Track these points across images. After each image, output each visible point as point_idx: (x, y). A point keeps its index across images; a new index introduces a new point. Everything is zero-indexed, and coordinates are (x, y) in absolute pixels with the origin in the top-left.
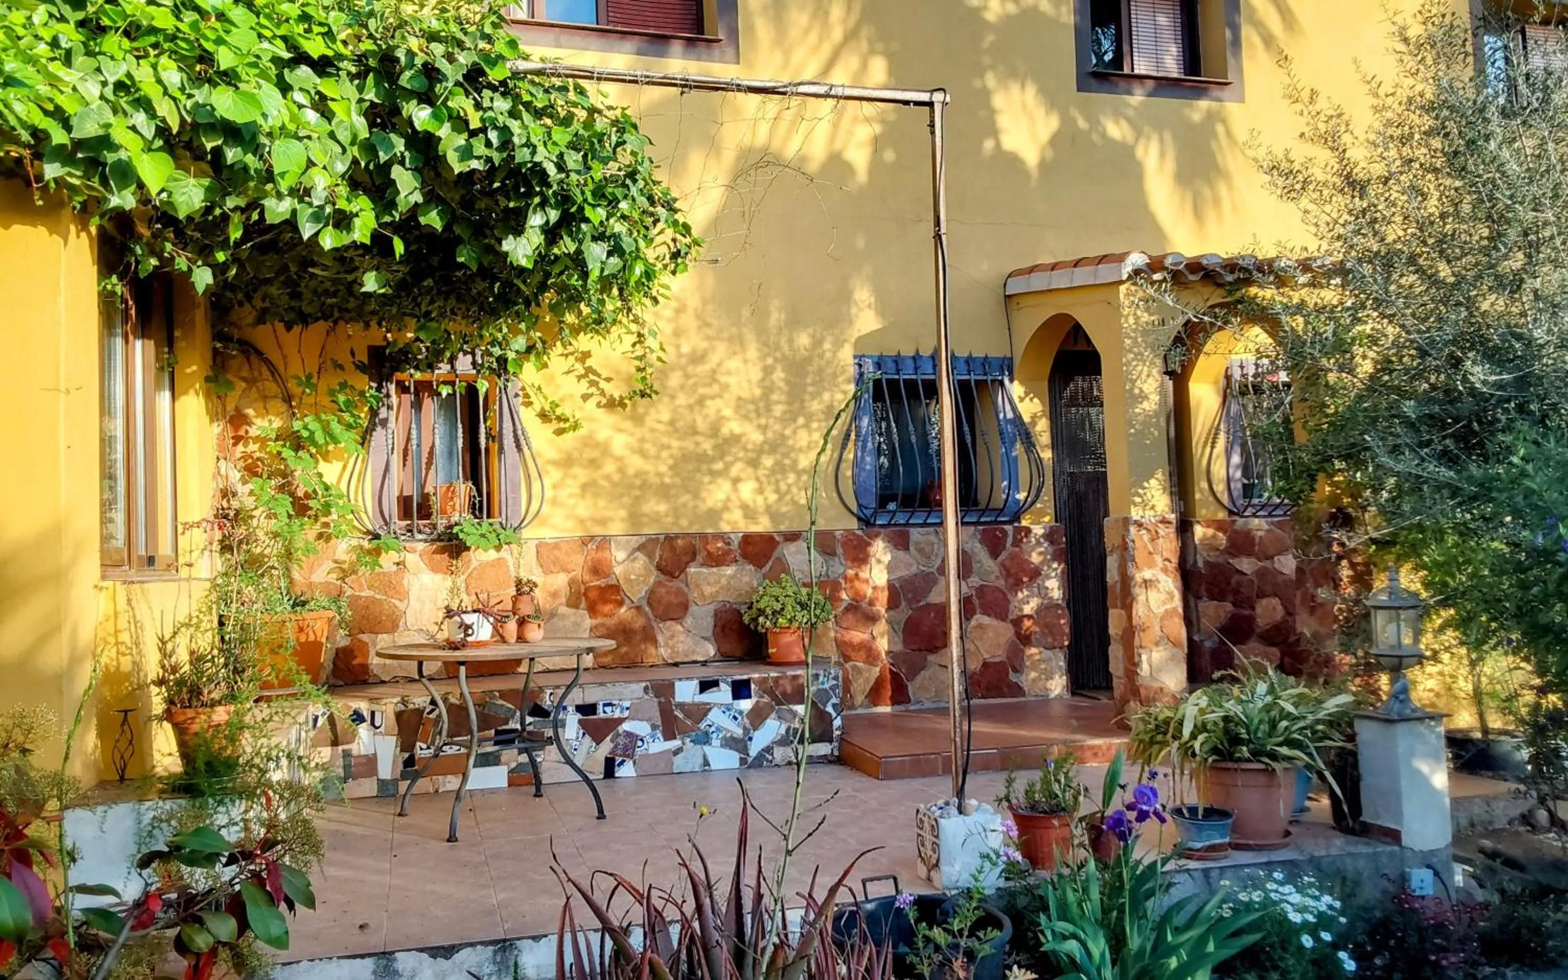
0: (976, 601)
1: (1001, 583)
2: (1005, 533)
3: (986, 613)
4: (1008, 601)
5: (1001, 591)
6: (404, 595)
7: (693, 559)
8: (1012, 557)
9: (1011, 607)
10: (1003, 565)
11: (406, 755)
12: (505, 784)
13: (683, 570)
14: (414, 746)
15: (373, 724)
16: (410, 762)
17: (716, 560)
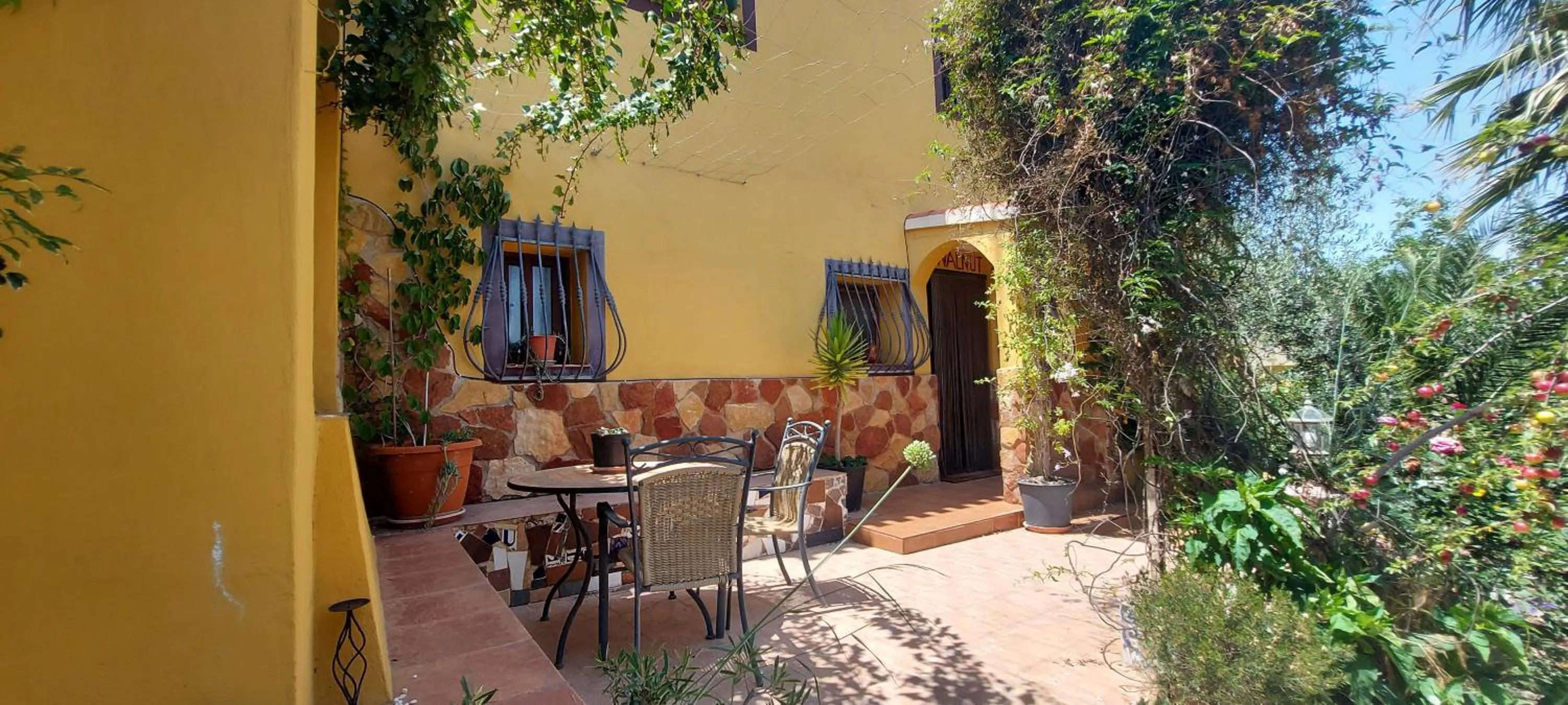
0: (894, 424)
1: (907, 413)
2: (908, 380)
3: (900, 432)
4: (911, 424)
5: (907, 417)
6: (512, 428)
7: (729, 398)
8: (912, 395)
9: (912, 428)
10: (908, 401)
11: (536, 568)
12: (620, 582)
13: (722, 406)
14: (543, 558)
15: (506, 542)
16: (539, 573)
17: (745, 397)
